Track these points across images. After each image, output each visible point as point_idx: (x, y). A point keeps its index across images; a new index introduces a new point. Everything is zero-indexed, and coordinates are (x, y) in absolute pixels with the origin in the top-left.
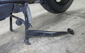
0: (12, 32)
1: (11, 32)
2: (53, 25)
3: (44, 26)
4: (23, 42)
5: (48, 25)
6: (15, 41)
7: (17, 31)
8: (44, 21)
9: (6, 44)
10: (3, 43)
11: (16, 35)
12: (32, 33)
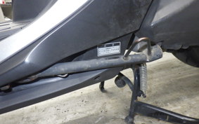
0: (104, 94)
1: (101, 92)
2: (190, 96)
3: (168, 93)
4: (123, 120)
5: (178, 94)
6: (108, 113)
7: (112, 93)
8: (168, 81)
9: (93, 115)
10: (88, 113)
11: (111, 101)
12: (143, 108)
